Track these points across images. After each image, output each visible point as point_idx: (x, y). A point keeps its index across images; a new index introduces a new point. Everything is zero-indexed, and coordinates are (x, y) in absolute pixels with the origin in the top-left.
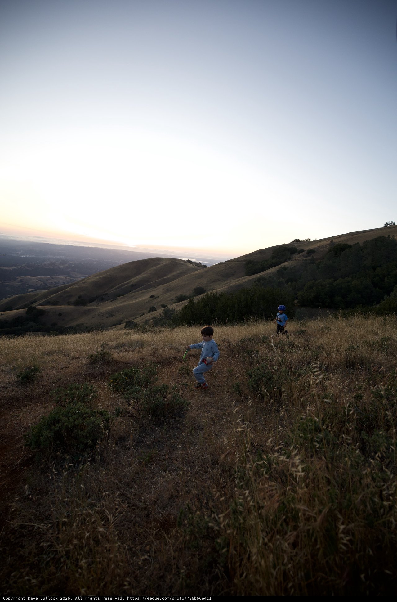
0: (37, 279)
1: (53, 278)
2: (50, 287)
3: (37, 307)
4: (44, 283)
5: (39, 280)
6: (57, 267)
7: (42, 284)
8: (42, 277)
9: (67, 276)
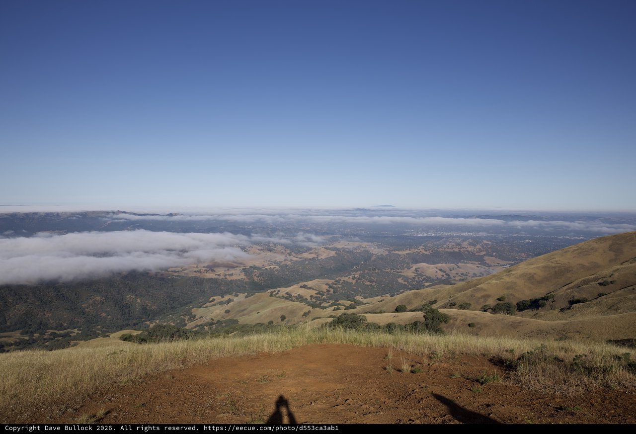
0: (437, 268)
1: (458, 267)
2: (454, 280)
3: (439, 310)
4: (447, 274)
5: (439, 270)
6: (464, 249)
7: (443, 276)
8: (444, 265)
9: (479, 264)
